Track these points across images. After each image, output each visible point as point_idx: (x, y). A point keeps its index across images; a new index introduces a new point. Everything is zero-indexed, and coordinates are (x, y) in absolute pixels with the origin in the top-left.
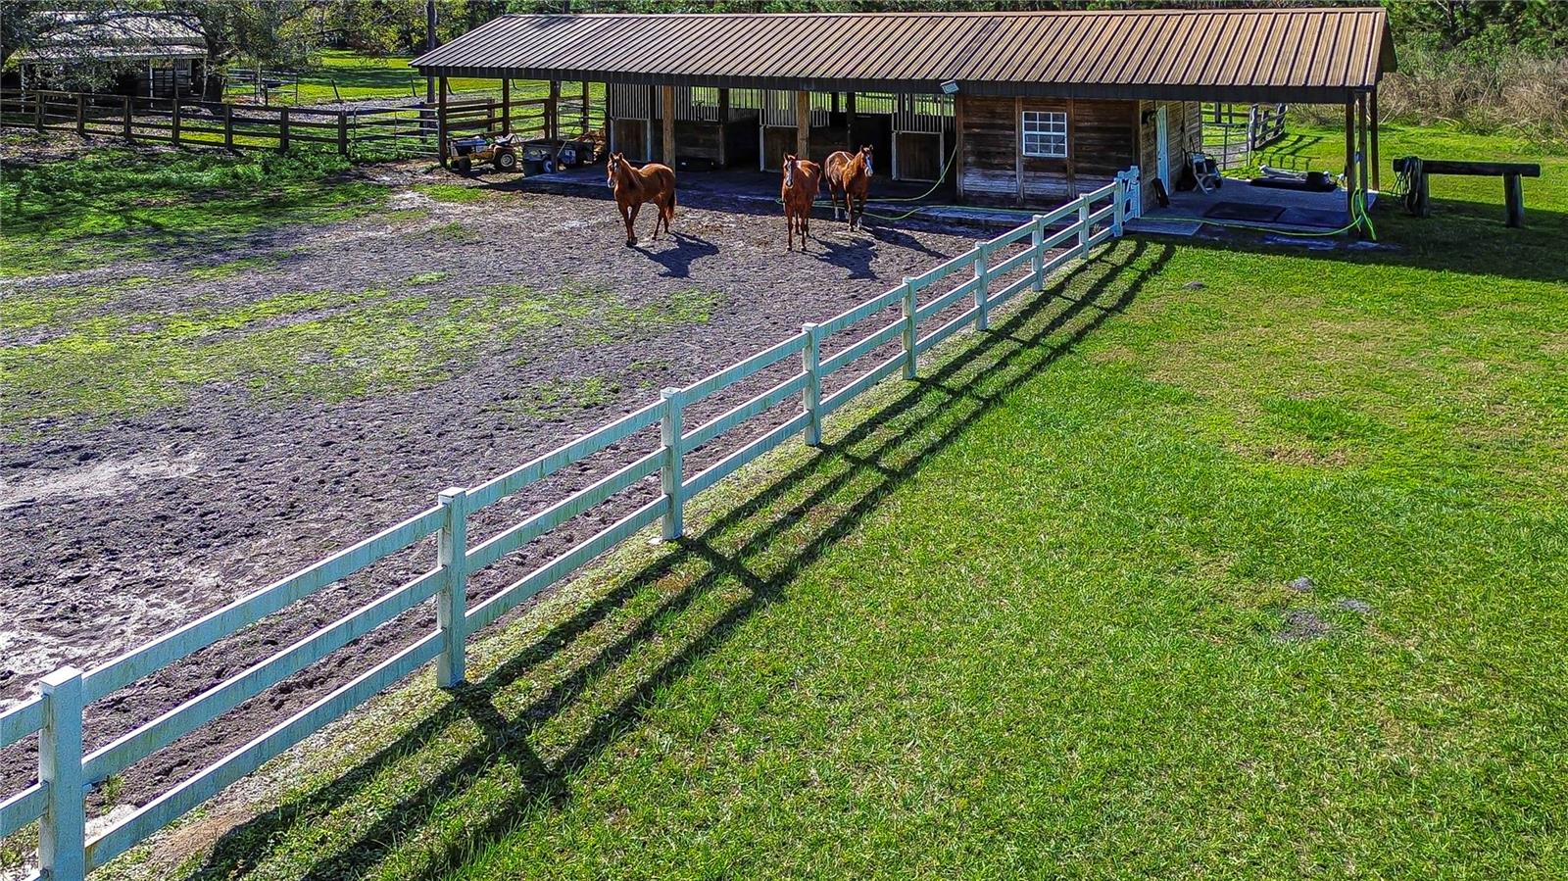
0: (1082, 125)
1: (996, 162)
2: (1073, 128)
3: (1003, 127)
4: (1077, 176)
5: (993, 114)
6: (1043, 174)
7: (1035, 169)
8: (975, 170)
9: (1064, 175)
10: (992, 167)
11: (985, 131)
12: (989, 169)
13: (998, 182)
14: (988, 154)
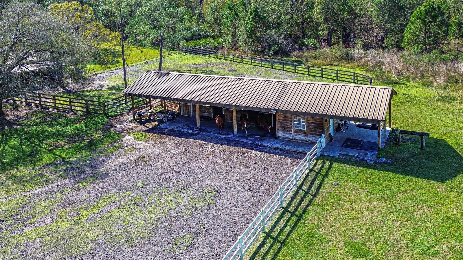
0: (309, 121)
1: (287, 129)
2: (308, 122)
3: (288, 121)
4: (308, 135)
5: (286, 117)
6: (299, 134)
7: (297, 132)
8: (281, 131)
9: (305, 134)
10: (286, 131)
11: (284, 121)
12: (285, 131)
13: (287, 135)
14: (284, 127)
